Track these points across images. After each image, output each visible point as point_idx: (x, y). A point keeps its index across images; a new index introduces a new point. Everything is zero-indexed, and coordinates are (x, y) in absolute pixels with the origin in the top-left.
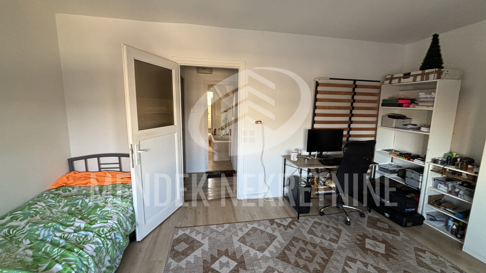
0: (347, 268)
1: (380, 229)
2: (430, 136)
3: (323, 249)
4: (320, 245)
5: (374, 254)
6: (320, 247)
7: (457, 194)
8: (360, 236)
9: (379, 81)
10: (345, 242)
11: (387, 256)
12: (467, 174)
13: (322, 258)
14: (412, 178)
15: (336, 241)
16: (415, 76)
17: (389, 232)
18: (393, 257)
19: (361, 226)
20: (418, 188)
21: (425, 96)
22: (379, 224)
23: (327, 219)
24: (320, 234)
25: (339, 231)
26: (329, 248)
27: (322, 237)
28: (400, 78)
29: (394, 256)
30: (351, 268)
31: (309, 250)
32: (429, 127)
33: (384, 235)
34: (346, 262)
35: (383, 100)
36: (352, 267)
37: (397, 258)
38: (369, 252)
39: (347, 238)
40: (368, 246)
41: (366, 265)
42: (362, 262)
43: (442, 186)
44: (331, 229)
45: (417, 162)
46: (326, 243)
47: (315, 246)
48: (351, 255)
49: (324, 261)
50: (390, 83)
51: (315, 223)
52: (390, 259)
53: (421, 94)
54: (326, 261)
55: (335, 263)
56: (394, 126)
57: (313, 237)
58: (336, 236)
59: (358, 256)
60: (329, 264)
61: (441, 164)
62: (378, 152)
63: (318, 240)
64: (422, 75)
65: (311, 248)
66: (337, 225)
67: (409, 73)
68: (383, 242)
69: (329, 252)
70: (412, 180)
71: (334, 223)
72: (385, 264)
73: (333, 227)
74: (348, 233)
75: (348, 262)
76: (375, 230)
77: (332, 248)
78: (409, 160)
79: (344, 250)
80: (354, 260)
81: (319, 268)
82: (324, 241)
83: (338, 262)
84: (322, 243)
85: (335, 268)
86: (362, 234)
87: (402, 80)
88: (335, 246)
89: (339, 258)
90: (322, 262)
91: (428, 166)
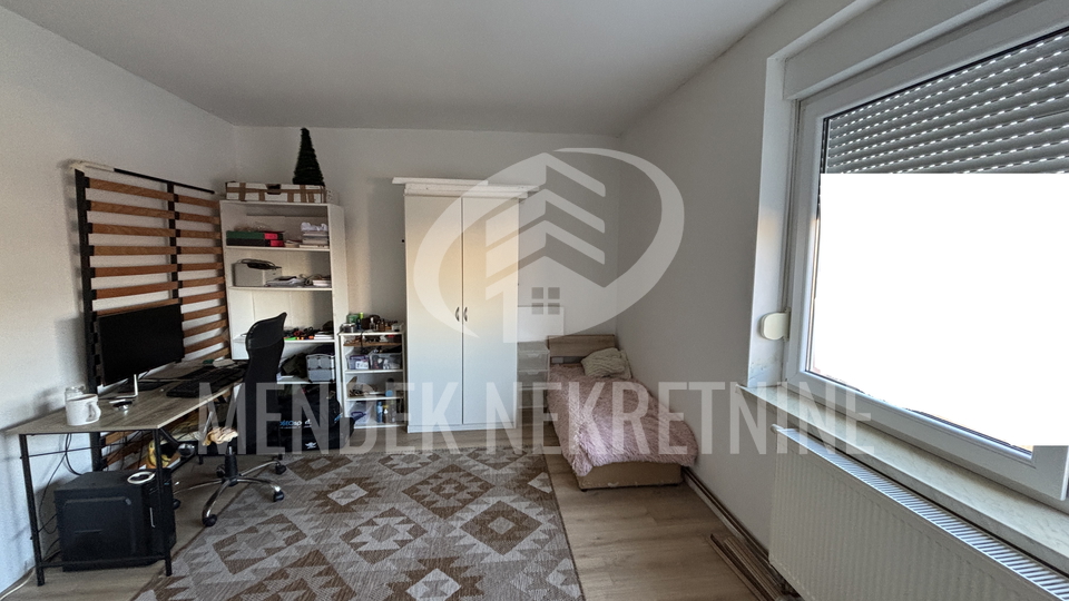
0: (363, 549)
1: (323, 470)
2: (333, 293)
3: (300, 563)
4: (288, 563)
5: (361, 503)
6: (292, 566)
7: (381, 366)
8: (315, 499)
9: (212, 192)
10: (312, 524)
11: (373, 493)
12: (386, 336)
13: (320, 574)
14: (319, 368)
15: (300, 536)
16: (291, 193)
17: (338, 466)
18: (379, 489)
19: (295, 486)
20: (331, 381)
21: (312, 229)
22: (314, 465)
23: (231, 521)
24: (261, 552)
25: (281, 519)
26: (306, 553)
27: (270, 552)
28: (261, 192)
29: (377, 486)
30: (365, 543)
31: (283, 590)
32: (328, 278)
33: (338, 474)
34: (352, 544)
35: (228, 233)
36: (364, 540)
37: (382, 486)
38: (354, 507)
39: (307, 517)
40: (343, 502)
41: (371, 523)
42: (363, 525)
43: (361, 362)
44: (263, 529)
45: (321, 338)
46: (293, 553)
47: (282, 574)
48: (344, 531)
49: (327, 574)
50: (242, 198)
51: (218, 546)
52: (379, 493)
53: (303, 224)
54: (330, 571)
55: (342, 559)
56: (264, 283)
57: (254, 566)
58: (288, 529)
59: (352, 524)
60: (340, 571)
61: (355, 332)
62: (236, 341)
63: (273, 563)
64: (302, 192)
65: (282, 583)
66: (263, 514)
67: (278, 187)
68: (349, 481)
69: (316, 557)
70: (320, 371)
71: (254, 516)
72: (383, 502)
73: (263, 523)
74: (299, 510)
75: (352, 541)
76: (320, 477)
77: (309, 547)
78: (306, 338)
79: (327, 534)
80: (355, 532)
81: (336, 590)
82: (282, 554)
83: (343, 554)
84: (287, 558)
85: (352, 564)
86: (314, 495)
87: (268, 197)
88: (309, 542)
89: (337, 550)
90: (328, 578)
91: (339, 339)
